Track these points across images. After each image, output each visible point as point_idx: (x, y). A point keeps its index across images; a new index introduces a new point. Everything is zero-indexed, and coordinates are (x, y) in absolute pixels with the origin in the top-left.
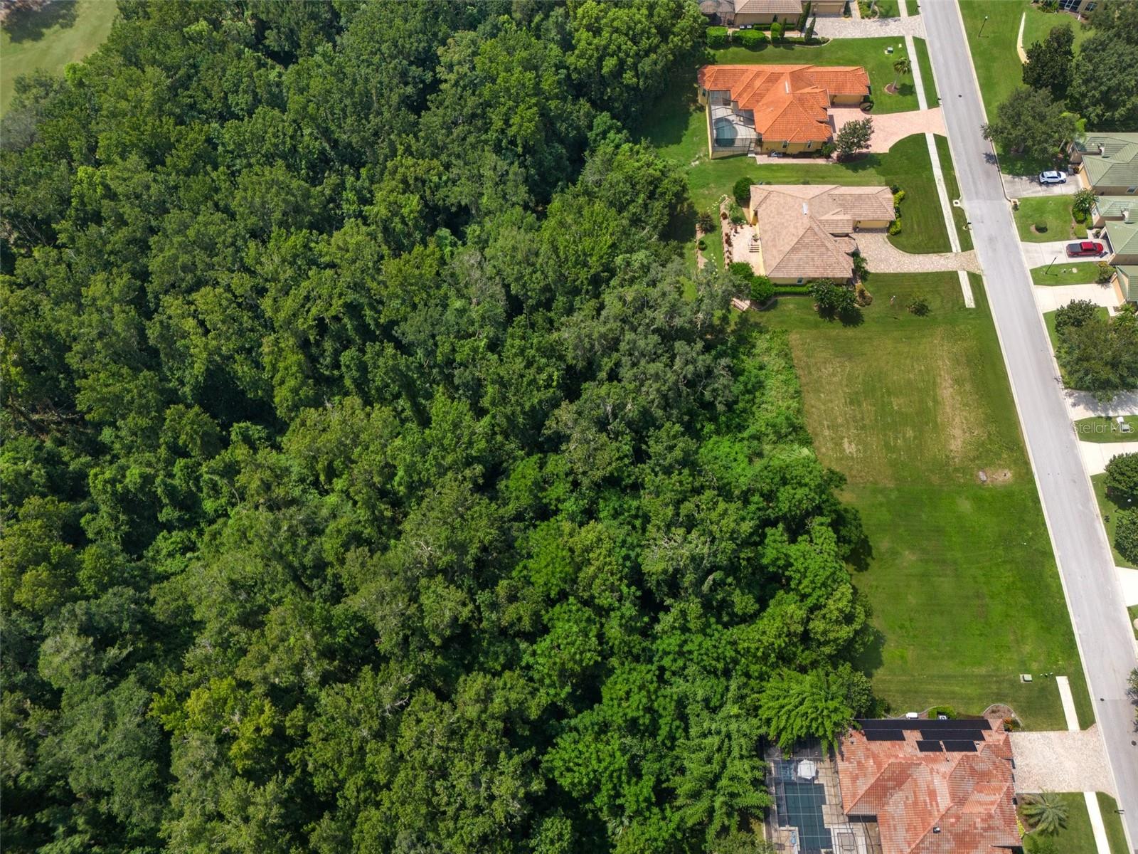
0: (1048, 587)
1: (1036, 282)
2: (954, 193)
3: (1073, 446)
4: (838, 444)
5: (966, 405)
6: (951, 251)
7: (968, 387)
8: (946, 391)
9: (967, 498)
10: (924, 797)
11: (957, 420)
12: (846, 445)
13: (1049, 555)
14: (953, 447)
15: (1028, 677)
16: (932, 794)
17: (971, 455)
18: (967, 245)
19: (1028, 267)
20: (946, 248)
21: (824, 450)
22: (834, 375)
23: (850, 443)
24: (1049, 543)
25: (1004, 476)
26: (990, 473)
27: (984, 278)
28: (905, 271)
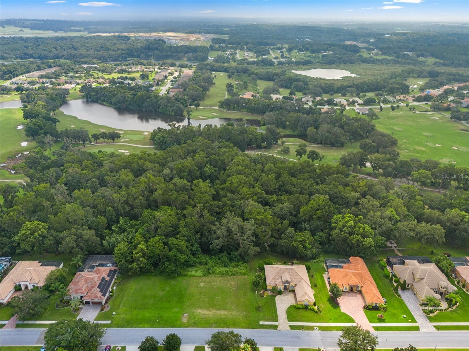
0: (140, 324)
1: (275, 348)
2: (322, 328)
4: (204, 282)
7: (223, 317)
8: (223, 312)
9: (178, 310)
11: (210, 312)
14: (199, 310)
15: (113, 313)
17: (195, 314)
18: (292, 327)
19: (284, 348)
21: (202, 279)
22: (230, 284)
24: (156, 327)
25: (185, 320)
26: (187, 317)
27: (276, 330)
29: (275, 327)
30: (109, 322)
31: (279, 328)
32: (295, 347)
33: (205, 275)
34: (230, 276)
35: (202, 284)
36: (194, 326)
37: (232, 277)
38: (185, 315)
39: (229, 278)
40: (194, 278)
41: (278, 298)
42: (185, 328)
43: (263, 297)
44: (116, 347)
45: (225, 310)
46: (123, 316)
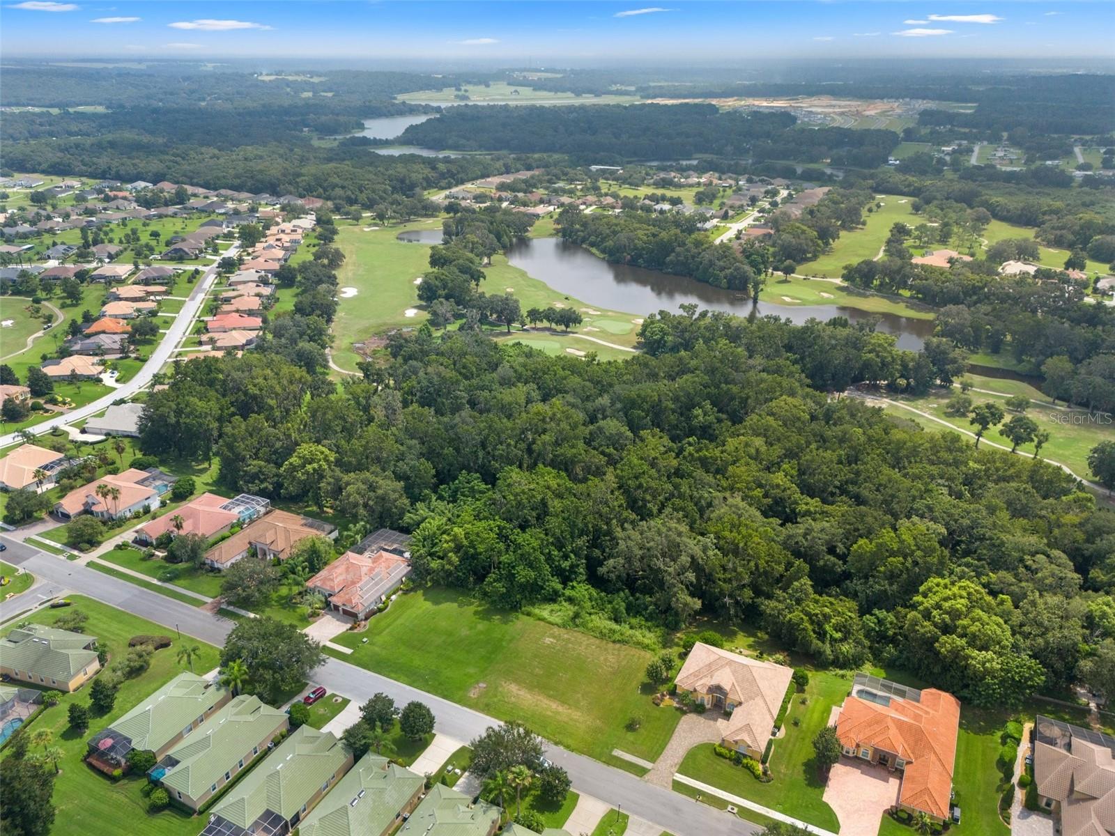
0: (396, 672)
1: (613, 811)
2: (744, 812)
3: (462, 739)
4: (554, 637)
6: (679, 772)
7: (549, 713)
15: (365, 640)
19: (633, 818)
20: (683, 770)
22: (606, 660)
24: (416, 688)
25: (473, 694)
26: (482, 689)
27: (638, 778)
29: (641, 772)
30: (348, 651)
31: (647, 777)
32: (658, 827)
33: (564, 626)
34: (614, 642)
35: (548, 640)
36: (482, 711)
37: (618, 646)
38: (481, 685)
39: (611, 645)
40: (542, 623)
41: (690, 719)
42: (465, 709)
43: (658, 705)
44: (336, 696)
45: (563, 702)
46: (377, 649)
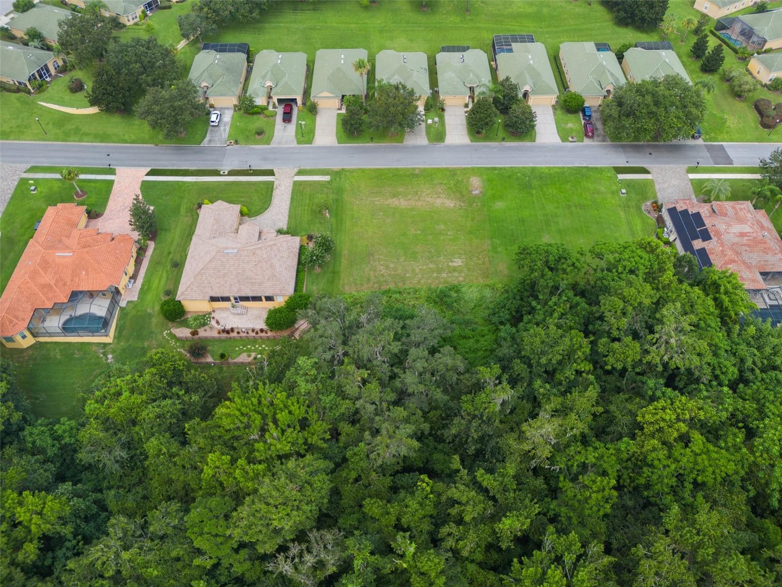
1: (310, 142)
2: (216, 173)
3: (449, 146)
4: (455, 269)
5: (416, 193)
6: (273, 182)
7: (401, 190)
8: (402, 203)
9: (494, 203)
10: (745, 240)
11: (429, 199)
12: (455, 264)
13: (533, 169)
14: (452, 205)
16: (742, 235)
17: (458, 195)
18: (271, 173)
19: (295, 144)
20: (269, 184)
21: (461, 279)
22: (387, 266)
23: (452, 262)
24: (525, 168)
25: (476, 181)
26: (473, 188)
27: (302, 168)
28: (287, 212)
30: (622, 177)
38: (477, 192)
